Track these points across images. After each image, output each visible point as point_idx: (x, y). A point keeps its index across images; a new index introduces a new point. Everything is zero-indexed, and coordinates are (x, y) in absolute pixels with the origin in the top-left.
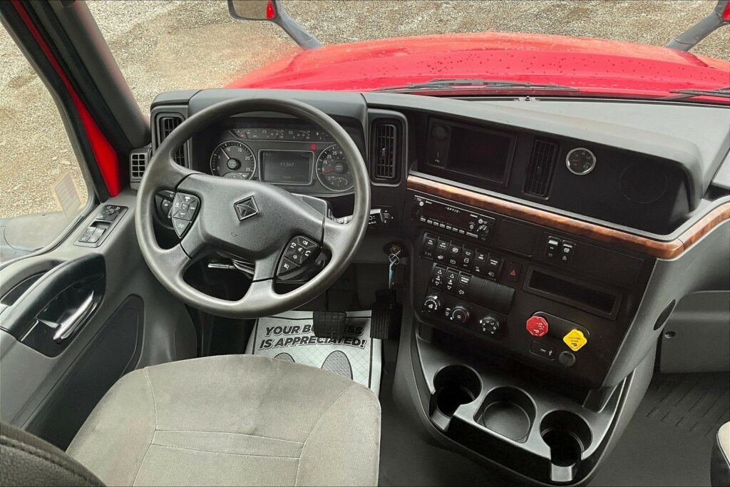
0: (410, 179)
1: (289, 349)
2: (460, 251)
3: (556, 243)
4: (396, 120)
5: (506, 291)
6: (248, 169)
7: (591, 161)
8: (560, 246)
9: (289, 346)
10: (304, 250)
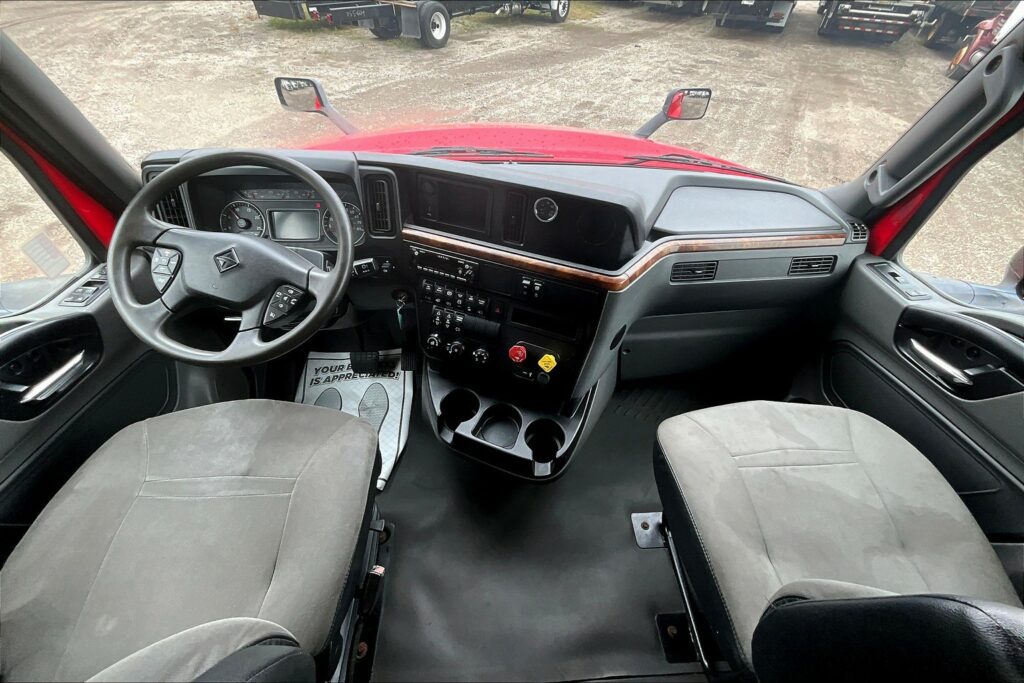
0: (405, 231)
1: (336, 385)
2: (454, 294)
3: (528, 283)
4: (386, 176)
5: (494, 325)
6: (259, 228)
7: (554, 210)
8: (532, 285)
9: (336, 382)
10: (290, 299)
